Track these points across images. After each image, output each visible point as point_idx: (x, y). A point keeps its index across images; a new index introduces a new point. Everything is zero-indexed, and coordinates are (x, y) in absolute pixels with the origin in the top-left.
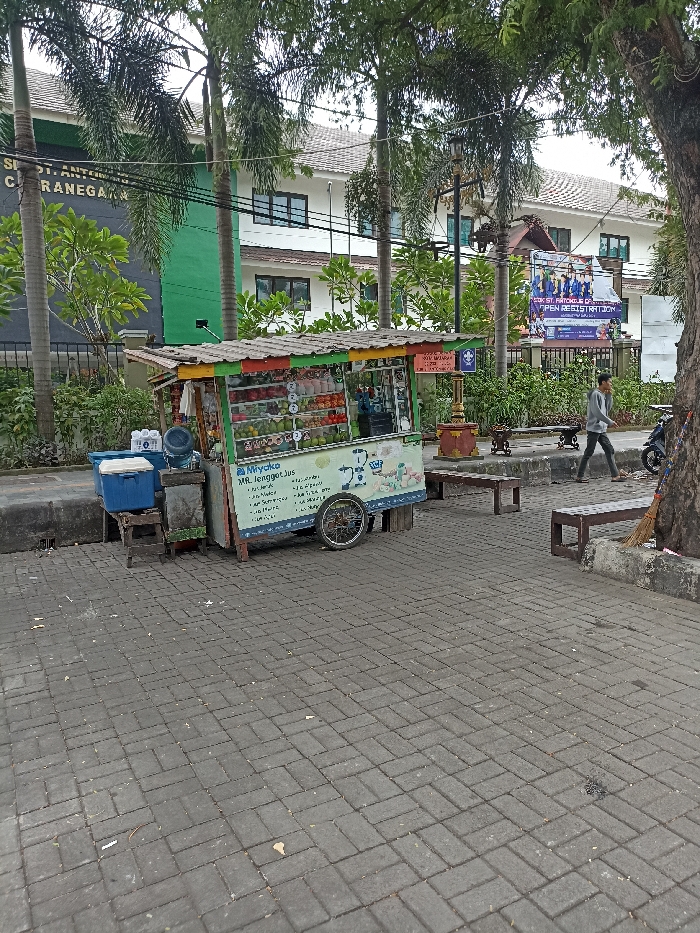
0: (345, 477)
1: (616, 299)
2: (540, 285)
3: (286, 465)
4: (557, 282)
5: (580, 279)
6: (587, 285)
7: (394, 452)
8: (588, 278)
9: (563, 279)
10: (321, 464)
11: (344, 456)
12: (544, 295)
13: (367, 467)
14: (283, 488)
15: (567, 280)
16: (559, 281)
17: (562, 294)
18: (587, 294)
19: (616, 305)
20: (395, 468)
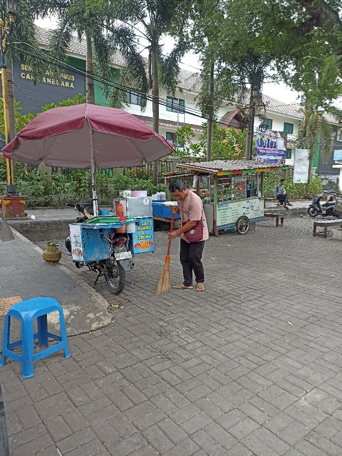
0: (244, 211)
1: (284, 149)
2: (259, 142)
3: (230, 205)
4: (265, 141)
5: (273, 140)
6: (275, 143)
7: (257, 203)
8: (275, 140)
9: (267, 140)
10: (239, 206)
11: (244, 203)
12: (261, 146)
13: (250, 208)
14: (229, 213)
15: (269, 140)
16: (266, 141)
17: (267, 146)
18: (275, 147)
19: (284, 151)
20: (257, 208)
